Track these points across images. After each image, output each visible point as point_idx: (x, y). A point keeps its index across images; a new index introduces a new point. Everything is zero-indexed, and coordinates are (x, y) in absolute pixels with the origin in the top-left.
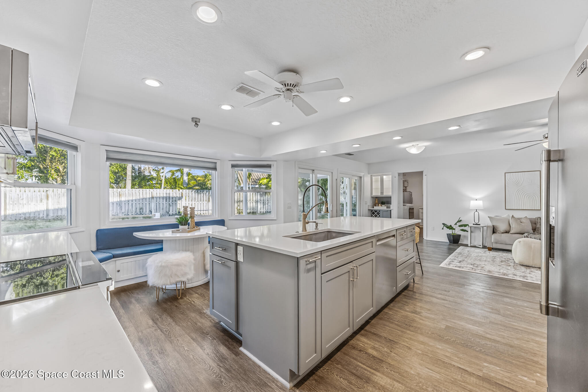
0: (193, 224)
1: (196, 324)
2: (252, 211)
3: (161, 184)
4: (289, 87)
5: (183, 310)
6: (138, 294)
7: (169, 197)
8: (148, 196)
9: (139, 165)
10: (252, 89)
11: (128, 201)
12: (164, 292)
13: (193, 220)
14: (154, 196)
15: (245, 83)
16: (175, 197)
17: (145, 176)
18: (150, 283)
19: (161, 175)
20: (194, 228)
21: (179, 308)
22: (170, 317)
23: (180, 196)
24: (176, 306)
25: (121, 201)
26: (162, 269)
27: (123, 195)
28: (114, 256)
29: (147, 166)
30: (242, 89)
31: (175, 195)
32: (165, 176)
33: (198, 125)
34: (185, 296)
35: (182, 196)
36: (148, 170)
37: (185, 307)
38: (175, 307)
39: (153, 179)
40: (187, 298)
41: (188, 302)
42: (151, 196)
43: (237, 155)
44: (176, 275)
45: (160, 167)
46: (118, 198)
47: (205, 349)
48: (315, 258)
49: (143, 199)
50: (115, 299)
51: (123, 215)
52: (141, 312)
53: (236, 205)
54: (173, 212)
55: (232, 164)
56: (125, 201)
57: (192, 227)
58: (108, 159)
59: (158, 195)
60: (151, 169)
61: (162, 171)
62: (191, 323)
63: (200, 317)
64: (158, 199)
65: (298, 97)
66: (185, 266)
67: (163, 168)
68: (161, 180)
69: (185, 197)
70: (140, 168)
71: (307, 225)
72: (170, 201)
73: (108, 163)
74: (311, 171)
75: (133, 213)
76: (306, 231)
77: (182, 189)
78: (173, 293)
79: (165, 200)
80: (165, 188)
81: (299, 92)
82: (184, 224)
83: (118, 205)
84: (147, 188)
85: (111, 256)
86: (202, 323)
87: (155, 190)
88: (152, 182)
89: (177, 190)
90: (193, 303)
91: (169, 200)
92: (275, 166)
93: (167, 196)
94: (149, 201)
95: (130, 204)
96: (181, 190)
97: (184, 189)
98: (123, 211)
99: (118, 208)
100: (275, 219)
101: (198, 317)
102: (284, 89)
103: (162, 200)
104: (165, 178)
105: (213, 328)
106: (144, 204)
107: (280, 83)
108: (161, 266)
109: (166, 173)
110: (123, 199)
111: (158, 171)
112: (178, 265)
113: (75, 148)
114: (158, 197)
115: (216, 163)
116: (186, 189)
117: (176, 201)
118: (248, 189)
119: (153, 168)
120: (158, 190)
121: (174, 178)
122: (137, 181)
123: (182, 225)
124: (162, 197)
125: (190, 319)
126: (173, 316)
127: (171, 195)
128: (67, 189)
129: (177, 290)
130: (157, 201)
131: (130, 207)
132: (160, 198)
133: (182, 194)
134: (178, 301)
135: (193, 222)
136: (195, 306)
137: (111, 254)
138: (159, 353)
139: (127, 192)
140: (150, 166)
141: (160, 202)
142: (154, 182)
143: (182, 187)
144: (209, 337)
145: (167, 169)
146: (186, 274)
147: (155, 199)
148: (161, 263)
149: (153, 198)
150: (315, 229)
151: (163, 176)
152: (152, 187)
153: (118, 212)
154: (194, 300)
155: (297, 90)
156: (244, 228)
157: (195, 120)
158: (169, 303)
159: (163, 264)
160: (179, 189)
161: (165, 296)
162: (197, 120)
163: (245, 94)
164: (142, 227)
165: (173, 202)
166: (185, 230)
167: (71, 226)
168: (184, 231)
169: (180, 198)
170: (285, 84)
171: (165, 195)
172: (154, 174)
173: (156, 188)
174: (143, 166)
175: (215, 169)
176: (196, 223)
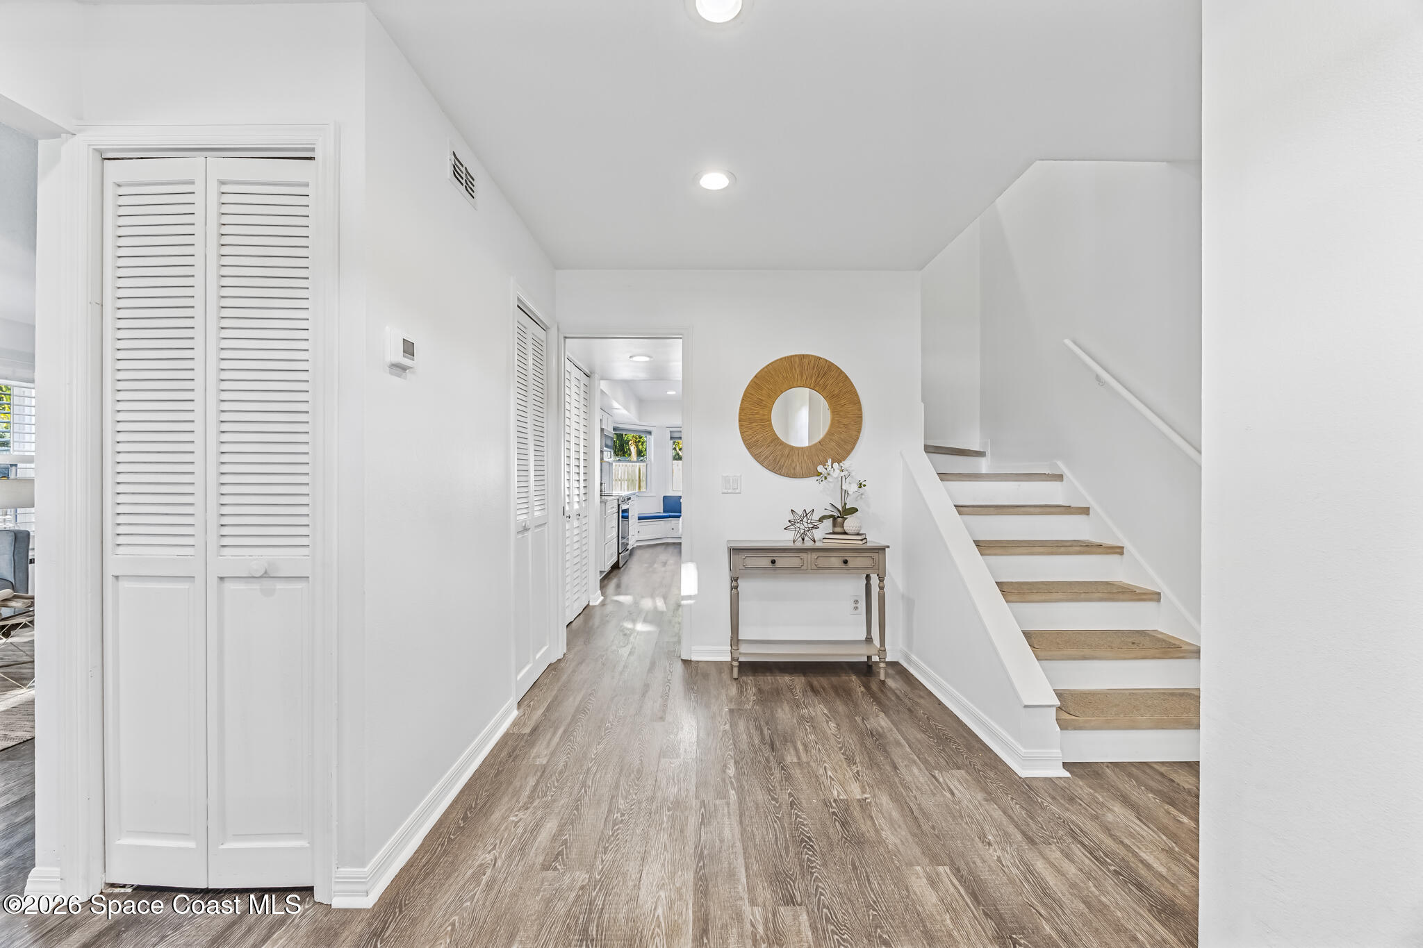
58: (672, 438)
73: (672, 442)
113: (650, 433)
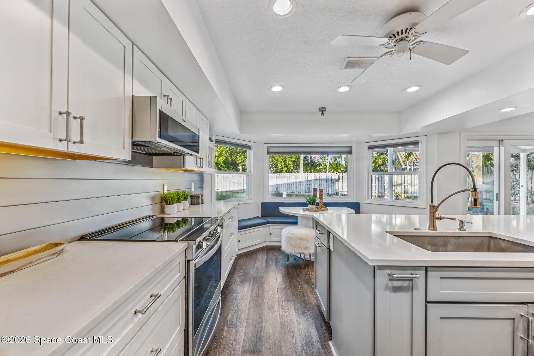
0: (321, 204)
1: (304, 296)
2: (413, 195)
3: (326, 169)
4: (401, 36)
5: (301, 280)
6: (279, 254)
7: (329, 179)
8: (313, 179)
9: (311, 155)
10: (361, 59)
11: (301, 182)
12: (295, 259)
13: (322, 201)
14: (318, 179)
15: (350, 56)
16: (333, 179)
17: (314, 163)
18: (283, 248)
19: (327, 161)
20: (322, 208)
21: (298, 276)
22: (289, 281)
23: (338, 178)
24: (298, 274)
25: (296, 182)
26: (290, 239)
27: (298, 177)
28: (268, 223)
29: (316, 155)
30: (351, 64)
31: (333, 178)
32: (330, 162)
33: (324, 113)
34: (308, 268)
35: (339, 179)
36: (317, 158)
37: (303, 277)
38: (296, 274)
39: (320, 165)
40: (308, 270)
41: (307, 273)
42: (315, 179)
43: (375, 135)
44: (299, 247)
45: (326, 155)
46: (295, 180)
47: (299, 324)
48: (411, 274)
49: (310, 181)
50: (265, 253)
51: (297, 192)
52: (273, 269)
53: (394, 188)
54: (331, 191)
55: (368, 146)
56: (298, 182)
57: (321, 207)
58: (269, 153)
59: (321, 178)
60: (319, 157)
61: (327, 158)
62: (301, 294)
63: (310, 291)
64: (321, 181)
65: (422, 43)
66: (307, 241)
67: (328, 156)
68: (326, 165)
69: (342, 179)
70: (311, 157)
71: (437, 222)
72: (330, 183)
73: (269, 156)
74: (497, 143)
75: (304, 192)
76: (436, 230)
77: (339, 172)
78: (301, 262)
79: (325, 182)
80: (329, 172)
81: (418, 35)
82: (311, 204)
83: (294, 185)
84: (316, 173)
85: (266, 222)
86: (309, 297)
87: (321, 174)
88: (319, 167)
89: (335, 173)
90: (311, 276)
91: (328, 182)
92: (424, 141)
93: (327, 178)
94: (314, 183)
95: (302, 185)
96: (338, 174)
97: (341, 172)
98: (297, 190)
99: (295, 187)
100: (424, 207)
101: (308, 291)
102: (392, 42)
103: (323, 181)
104: (329, 163)
105: (315, 307)
106: (311, 185)
107: (386, 37)
108: (289, 237)
109: (330, 159)
110: (297, 180)
111: (324, 158)
112: (301, 239)
114: (321, 179)
115: (351, 147)
116: (343, 172)
117: (334, 183)
118: (394, 171)
119: (320, 156)
120: (323, 174)
121: (337, 164)
122: (309, 168)
123: (310, 205)
124: (323, 179)
125: (302, 289)
126: (291, 281)
127: (330, 178)
128: (247, 175)
129: (304, 260)
130: (319, 183)
131: (302, 187)
132: (322, 179)
133: (339, 176)
134: (301, 270)
135: (322, 202)
136: (311, 279)
137: (266, 221)
138: (268, 308)
139: (300, 176)
140: (318, 155)
141: (322, 183)
142: (321, 167)
143: (340, 171)
144: (308, 314)
145: (331, 156)
146: (307, 248)
147: (318, 181)
148: (289, 234)
149: (317, 180)
150: (459, 230)
151: (327, 162)
152: (319, 171)
153: (295, 190)
154: (313, 274)
155: (414, 34)
156: (389, 215)
157: (321, 110)
158: (294, 269)
159: (290, 236)
160: (337, 172)
161: (295, 262)
162: (324, 109)
163: (356, 68)
164: (289, 203)
165: (331, 184)
166: (313, 209)
167: (248, 199)
168: (311, 210)
169: (338, 180)
170: (394, 35)
171: (325, 178)
172: (321, 160)
173: (321, 172)
174: (313, 156)
175: (350, 152)
176: (324, 203)
